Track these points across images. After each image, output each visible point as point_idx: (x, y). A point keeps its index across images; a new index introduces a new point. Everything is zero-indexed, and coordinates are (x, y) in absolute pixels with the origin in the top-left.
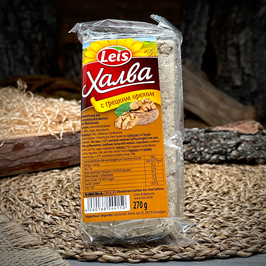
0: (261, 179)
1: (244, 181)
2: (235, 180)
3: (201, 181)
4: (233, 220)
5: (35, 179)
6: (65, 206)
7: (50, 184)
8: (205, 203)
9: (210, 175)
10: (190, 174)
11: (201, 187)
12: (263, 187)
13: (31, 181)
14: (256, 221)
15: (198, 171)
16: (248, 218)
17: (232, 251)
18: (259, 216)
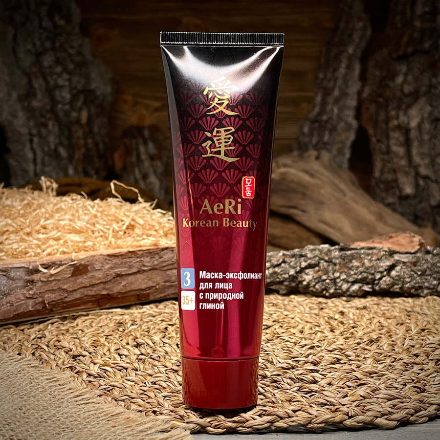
0: (435, 324)
1: (408, 325)
2: (394, 323)
3: (339, 324)
4: (378, 376)
5: (84, 322)
6: (124, 355)
7: (104, 328)
9: (355, 318)
10: (325, 315)
11: (337, 332)
12: (435, 333)
13: (77, 325)
14: (414, 378)
15: (339, 311)
16: (402, 374)
17: (367, 418)
18: (420, 371)
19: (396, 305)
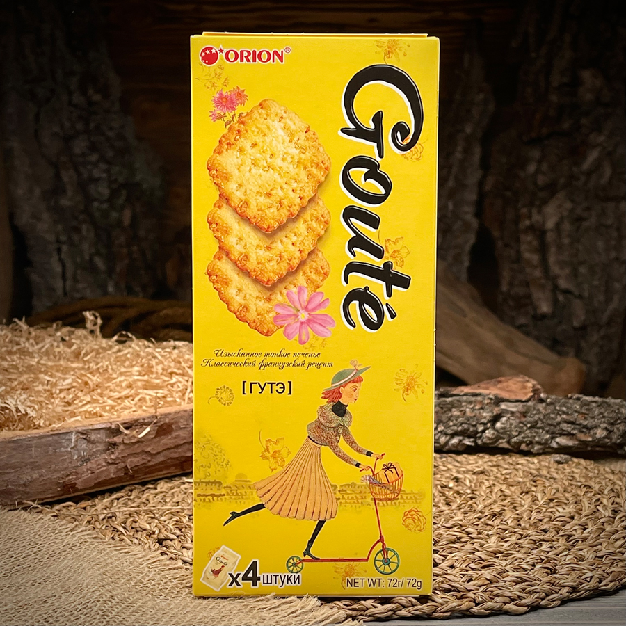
0: (564, 492)
1: (534, 493)
2: (518, 492)
3: (455, 495)
4: (504, 556)
8: (459, 530)
9: (473, 485)
10: (438, 483)
11: (454, 506)
12: (566, 504)
14: (543, 558)
15: (452, 477)
16: (530, 553)
17: (496, 604)
18: (549, 550)
19: (520, 466)
